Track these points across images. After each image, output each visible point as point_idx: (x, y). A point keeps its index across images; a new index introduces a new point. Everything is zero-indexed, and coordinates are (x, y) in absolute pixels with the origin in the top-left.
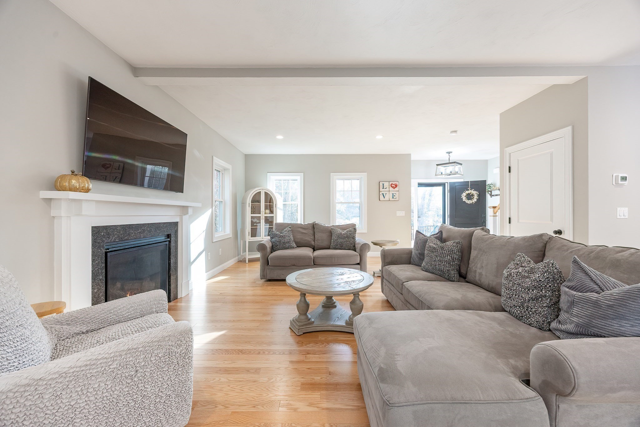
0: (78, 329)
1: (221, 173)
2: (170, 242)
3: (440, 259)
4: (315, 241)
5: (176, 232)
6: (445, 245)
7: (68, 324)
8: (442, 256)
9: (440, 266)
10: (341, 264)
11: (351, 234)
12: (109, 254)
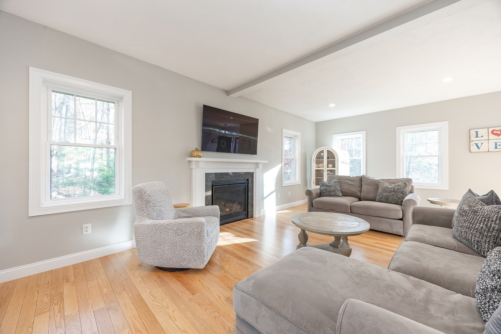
0: (185, 215)
1: (293, 139)
2: (248, 183)
3: (469, 225)
4: (362, 193)
5: (253, 177)
6: (481, 209)
7: (183, 212)
8: (473, 222)
9: (466, 234)
10: (380, 216)
11: (400, 189)
12: (214, 187)
